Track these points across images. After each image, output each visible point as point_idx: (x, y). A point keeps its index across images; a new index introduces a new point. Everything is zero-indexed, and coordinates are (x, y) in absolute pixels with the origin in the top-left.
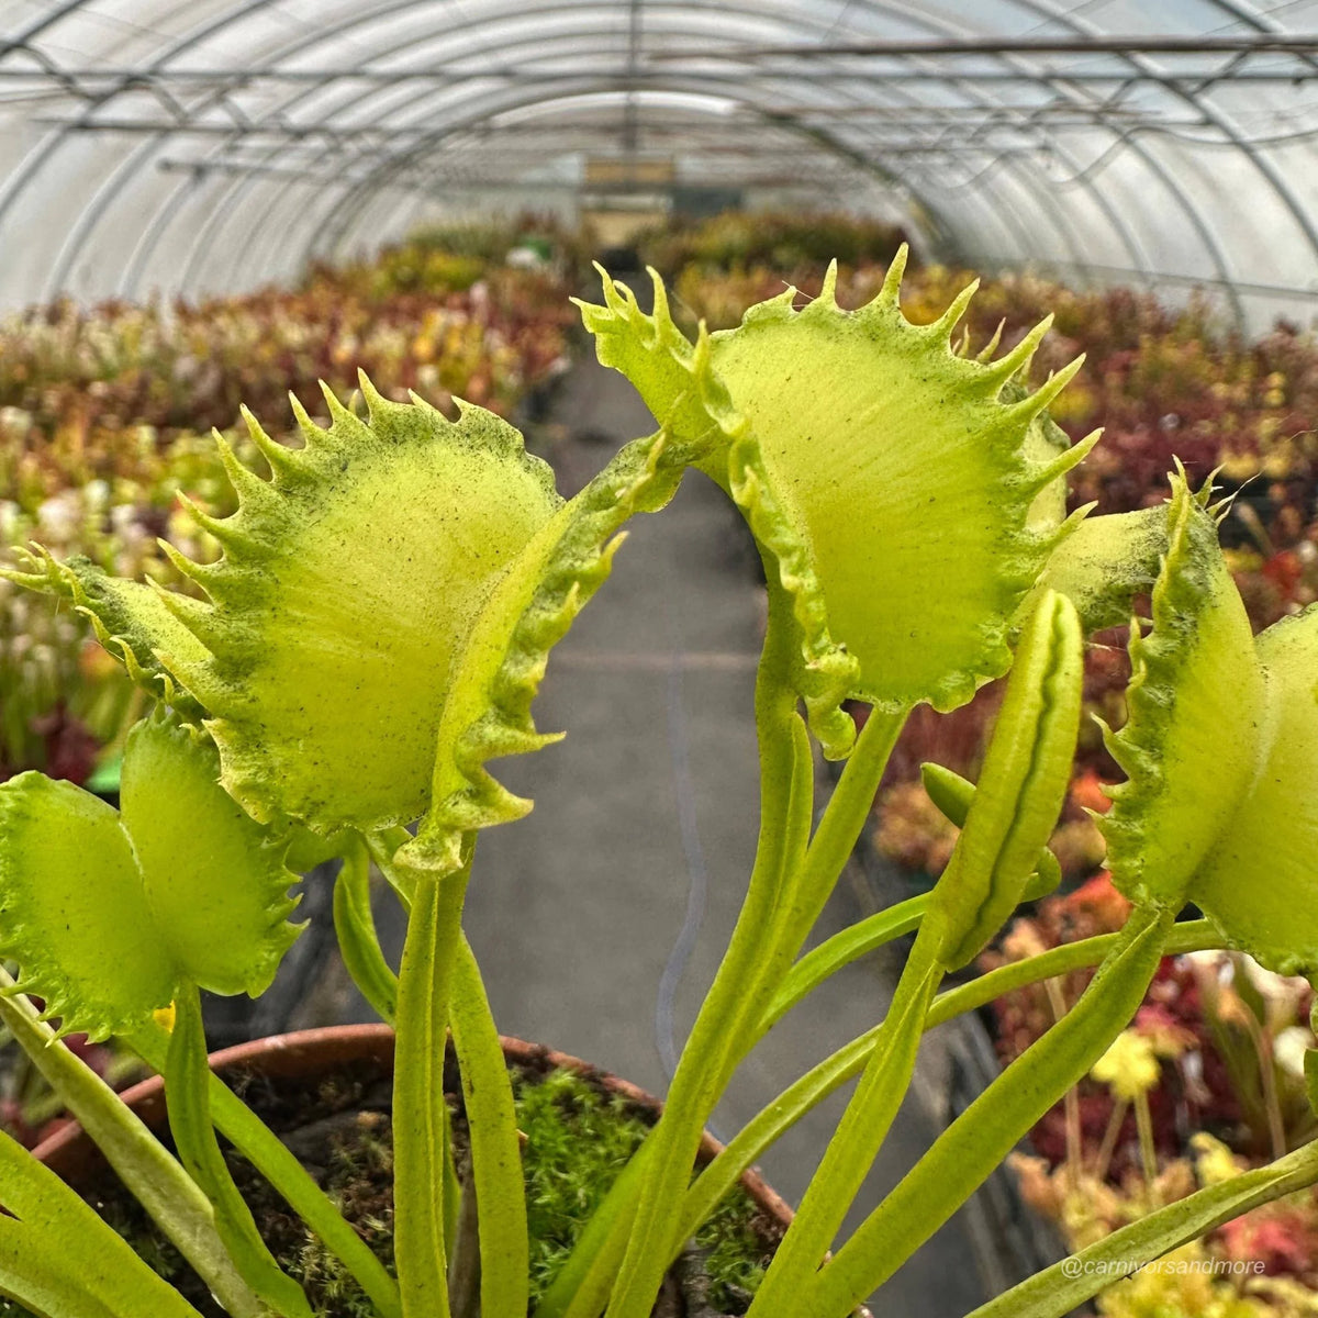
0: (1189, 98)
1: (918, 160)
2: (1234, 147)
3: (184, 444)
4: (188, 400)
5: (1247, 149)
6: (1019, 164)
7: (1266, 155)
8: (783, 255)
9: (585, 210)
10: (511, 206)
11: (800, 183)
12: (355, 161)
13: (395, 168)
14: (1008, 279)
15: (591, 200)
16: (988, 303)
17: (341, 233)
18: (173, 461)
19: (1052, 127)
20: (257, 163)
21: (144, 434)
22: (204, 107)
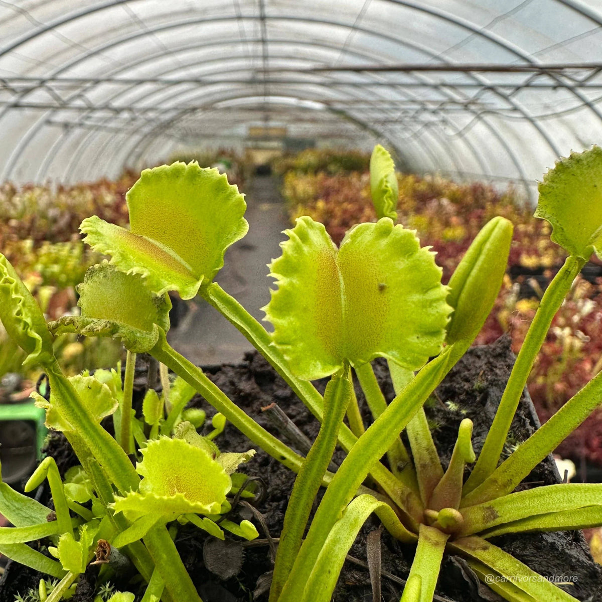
0: (506, 98)
1: (390, 126)
2: (524, 120)
3: (46, 248)
4: (54, 228)
5: (531, 121)
6: (433, 128)
7: (540, 123)
8: (332, 168)
9: (247, 149)
10: (215, 145)
11: (340, 136)
12: (144, 125)
13: (163, 128)
14: (428, 178)
15: (250, 144)
16: (419, 189)
17: (139, 156)
18: (41, 256)
19: (447, 111)
20: (100, 124)
21: (28, 244)
22: (73, 98)
